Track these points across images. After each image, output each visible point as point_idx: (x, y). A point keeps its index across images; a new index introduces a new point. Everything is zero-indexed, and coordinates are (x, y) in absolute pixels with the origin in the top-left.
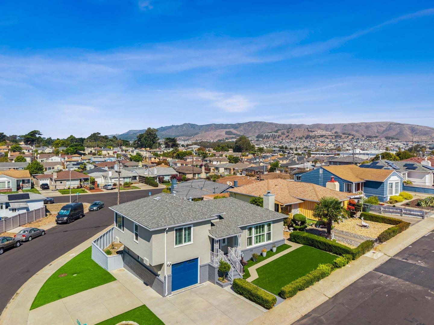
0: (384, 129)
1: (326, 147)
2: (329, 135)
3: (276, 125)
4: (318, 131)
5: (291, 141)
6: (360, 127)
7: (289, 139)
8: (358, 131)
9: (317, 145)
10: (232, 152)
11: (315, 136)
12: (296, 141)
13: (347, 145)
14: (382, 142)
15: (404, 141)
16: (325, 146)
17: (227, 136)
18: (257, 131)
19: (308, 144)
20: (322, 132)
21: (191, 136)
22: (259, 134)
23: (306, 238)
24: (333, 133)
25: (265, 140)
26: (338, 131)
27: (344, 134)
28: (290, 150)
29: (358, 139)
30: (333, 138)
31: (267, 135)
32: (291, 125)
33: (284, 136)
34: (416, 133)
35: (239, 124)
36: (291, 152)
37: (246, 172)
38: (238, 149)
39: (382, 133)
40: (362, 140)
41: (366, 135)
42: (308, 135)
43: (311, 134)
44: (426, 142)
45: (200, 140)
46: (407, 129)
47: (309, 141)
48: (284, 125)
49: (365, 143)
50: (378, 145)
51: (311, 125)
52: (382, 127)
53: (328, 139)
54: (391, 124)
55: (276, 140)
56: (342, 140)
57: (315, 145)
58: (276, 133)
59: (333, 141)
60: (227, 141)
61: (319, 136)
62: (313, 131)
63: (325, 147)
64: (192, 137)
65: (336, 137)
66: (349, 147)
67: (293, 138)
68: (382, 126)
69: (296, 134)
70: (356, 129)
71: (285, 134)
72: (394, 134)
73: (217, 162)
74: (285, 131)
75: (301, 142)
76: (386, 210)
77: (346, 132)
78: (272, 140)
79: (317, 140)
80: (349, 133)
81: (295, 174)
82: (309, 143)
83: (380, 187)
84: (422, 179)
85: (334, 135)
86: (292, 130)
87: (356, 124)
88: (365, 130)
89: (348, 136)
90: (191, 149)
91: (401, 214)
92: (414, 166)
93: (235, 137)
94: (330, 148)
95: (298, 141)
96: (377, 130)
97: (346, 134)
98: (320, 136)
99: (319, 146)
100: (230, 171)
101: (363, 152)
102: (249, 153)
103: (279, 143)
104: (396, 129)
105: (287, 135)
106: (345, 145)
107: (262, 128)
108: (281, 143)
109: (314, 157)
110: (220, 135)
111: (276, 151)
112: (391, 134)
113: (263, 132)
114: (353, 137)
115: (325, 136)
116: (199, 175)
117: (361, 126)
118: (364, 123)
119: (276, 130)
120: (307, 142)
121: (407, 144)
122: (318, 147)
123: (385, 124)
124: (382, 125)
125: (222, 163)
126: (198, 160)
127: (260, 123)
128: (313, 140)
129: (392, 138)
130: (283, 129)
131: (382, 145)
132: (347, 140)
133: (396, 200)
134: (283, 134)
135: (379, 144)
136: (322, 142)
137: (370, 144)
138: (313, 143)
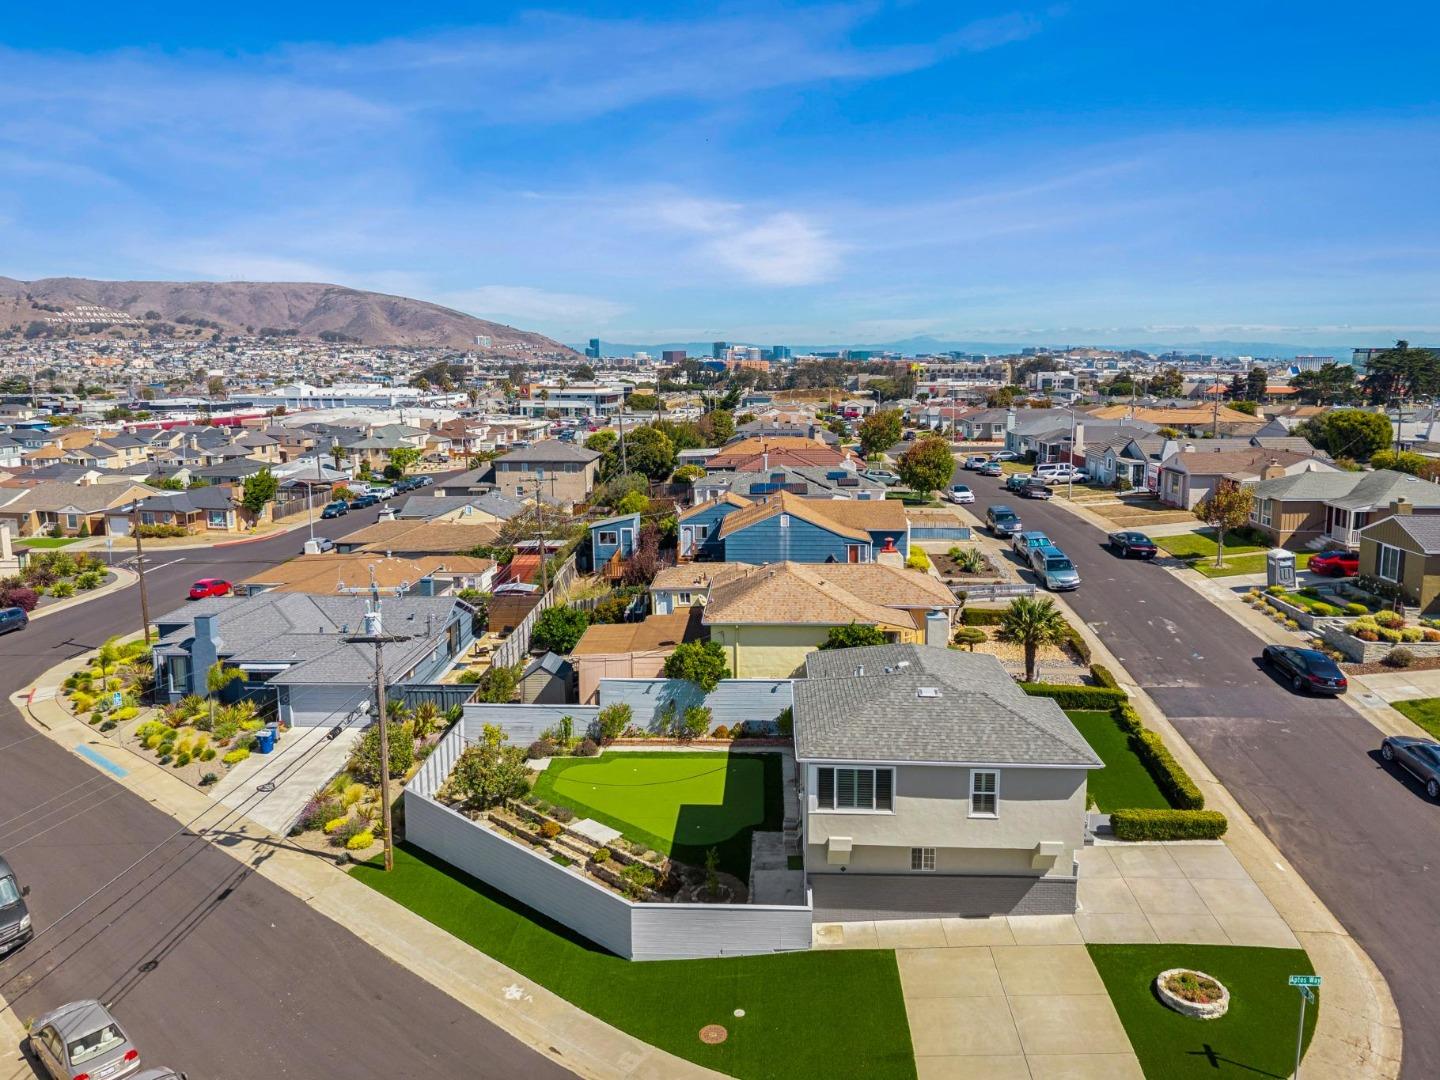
0: (311, 306)
1: (127, 370)
2: (125, 325)
4: (79, 308)
6: (231, 298)
8: (228, 311)
9: (88, 362)
11: (69, 326)
14: (317, 352)
16: (119, 368)
19: (47, 361)
20: (96, 311)
24: (138, 318)
26: (156, 308)
27: (181, 321)
29: (236, 339)
30: (140, 335)
34: (403, 324)
39: (306, 321)
40: (248, 343)
41: (257, 324)
42: (35, 324)
43: (49, 319)
44: (431, 348)
46: (377, 308)
47: (48, 348)
49: (261, 353)
51: (41, 282)
52: (302, 301)
53: (122, 337)
54: (330, 290)
56: (178, 343)
57: (77, 364)
59: (145, 345)
61: (83, 326)
62: (54, 305)
63: (123, 370)
65: (154, 331)
66: (212, 368)
68: (302, 298)
70: (219, 303)
72: (341, 325)
75: (12, 349)
77: (183, 313)
79: (80, 345)
80: (196, 317)
82: (49, 354)
85: (143, 325)
87: (218, 287)
88: (249, 308)
89: (197, 328)
96: (290, 311)
97: (191, 323)
98: (87, 329)
99: (93, 365)
101: (320, 393)
104: (347, 309)
112: (336, 323)
114: (215, 331)
115: (111, 329)
117: (233, 294)
118: (243, 283)
120: (39, 352)
121: (389, 358)
122: (92, 369)
123: (311, 291)
124: (304, 294)
128: (63, 343)
129: (343, 339)
131: (317, 360)
132: (196, 344)
135: (307, 357)
136: (102, 351)
137: (280, 356)
138: (67, 357)
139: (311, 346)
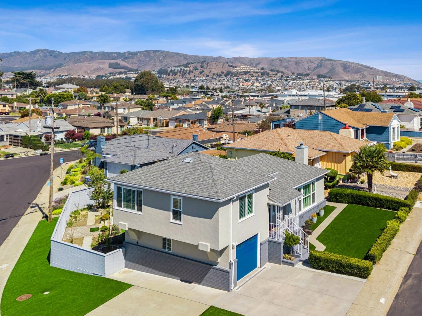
0: (316, 65)
1: (252, 87)
2: (254, 72)
3: (185, 57)
4: (241, 66)
5: (206, 79)
6: (289, 63)
7: (204, 75)
8: (287, 67)
9: (241, 84)
10: (130, 94)
11: (238, 72)
12: (213, 78)
13: (276, 85)
14: (315, 82)
15: (336, 80)
16: (250, 86)
17: (112, 70)
18: (157, 64)
19: (229, 83)
20: (246, 67)
21: (49, 70)
22: (161, 68)
23: (352, 195)
24: (259, 70)
25: (170, 77)
26: (265, 66)
27: (271, 70)
28: (213, 91)
29: (288, 77)
30: (259, 75)
31: (173, 69)
32: (205, 58)
33: (197, 72)
34: (348, 71)
35: (130, 53)
36: (215, 94)
37: (176, 122)
38: (139, 89)
39: (313, 71)
40: (292, 78)
41: (296, 72)
42: (228, 71)
43: (232, 70)
44: (358, 81)
45: (66, 76)
46: (339, 66)
47: (231, 79)
48: (196, 56)
49: (296, 82)
50: (310, 85)
51: (232, 58)
52: (313, 64)
53: (253, 76)
54: (322, 59)
55: (186, 77)
56: (270, 78)
57: (238, 85)
58: (186, 67)
59: (259, 79)
60: (112, 77)
61: (242, 72)
62: (234, 65)
63: (251, 87)
64: (52, 70)
65: (263, 74)
66: (279, 87)
67: (209, 74)
68: (313, 62)
69: (213, 70)
70: (285, 65)
71: (198, 70)
72: (326, 72)
73: (124, 109)
74: (198, 65)
75: (221, 80)
76: (400, 157)
77: (273, 68)
78: (181, 77)
79: (240, 78)
80: (277, 69)
81: (272, 122)
82: (231, 81)
83: (385, 133)
84: (410, 122)
85: (260, 72)
86: (208, 63)
87: (285, 59)
88: (295, 66)
89: (276, 73)
90: (64, 90)
91: (416, 160)
92: (401, 108)
93: (125, 72)
94: (256, 88)
95: (215, 78)
96: (308, 67)
97: (274, 71)
98: (243, 73)
99: (243, 85)
100: (148, 122)
101: (299, 93)
102: (160, 96)
103: (190, 81)
104: (328, 66)
105: (202, 70)
106: (274, 85)
107: (166, 61)
108: (193, 81)
109: (252, 100)
110: (99, 69)
111: (194, 92)
112: (323, 71)
113: (166, 65)
114: (282, 74)
115: (250, 73)
116: (110, 129)
117: (290, 61)
118: (294, 57)
119: (185, 64)
120: (228, 81)
121: (340, 84)
122: (242, 86)
123: (316, 60)
125: (132, 110)
126: (88, 107)
127: (162, 52)
128: (235, 78)
129: (325, 77)
130: (195, 63)
131: (314, 85)
132: (275, 79)
133: (400, 146)
134: (196, 69)
135: (311, 83)
136: (246, 80)
137: (302, 83)
138: (235, 82)
139: (313, 80)
